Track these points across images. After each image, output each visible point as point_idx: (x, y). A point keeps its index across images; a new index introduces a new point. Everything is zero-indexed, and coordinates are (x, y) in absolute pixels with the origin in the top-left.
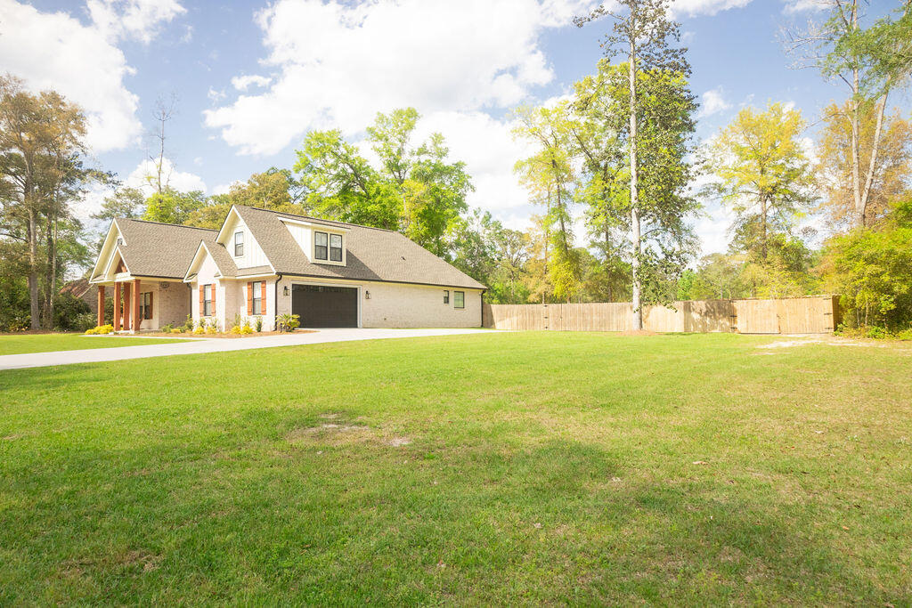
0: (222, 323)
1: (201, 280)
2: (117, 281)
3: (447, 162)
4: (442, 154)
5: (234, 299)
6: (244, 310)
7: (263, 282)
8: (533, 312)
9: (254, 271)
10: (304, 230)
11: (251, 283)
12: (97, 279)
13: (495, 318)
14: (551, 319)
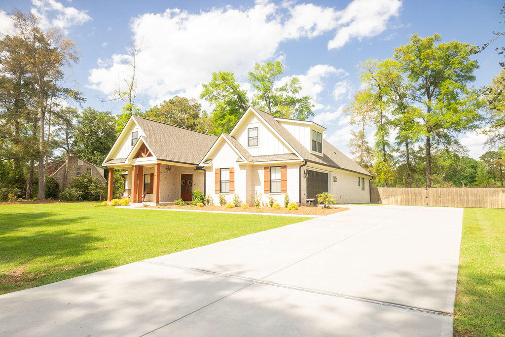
0: (243, 199)
1: (217, 163)
2: (136, 164)
3: (298, 96)
4: (295, 91)
5: (253, 181)
6: (260, 189)
7: (284, 167)
8: (415, 194)
9: (267, 159)
10: (302, 128)
11: (268, 168)
12: (109, 162)
13: (381, 197)
14: (431, 198)
